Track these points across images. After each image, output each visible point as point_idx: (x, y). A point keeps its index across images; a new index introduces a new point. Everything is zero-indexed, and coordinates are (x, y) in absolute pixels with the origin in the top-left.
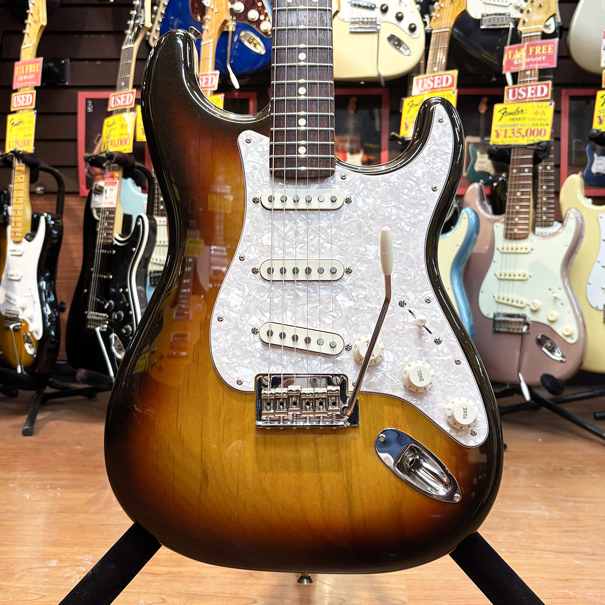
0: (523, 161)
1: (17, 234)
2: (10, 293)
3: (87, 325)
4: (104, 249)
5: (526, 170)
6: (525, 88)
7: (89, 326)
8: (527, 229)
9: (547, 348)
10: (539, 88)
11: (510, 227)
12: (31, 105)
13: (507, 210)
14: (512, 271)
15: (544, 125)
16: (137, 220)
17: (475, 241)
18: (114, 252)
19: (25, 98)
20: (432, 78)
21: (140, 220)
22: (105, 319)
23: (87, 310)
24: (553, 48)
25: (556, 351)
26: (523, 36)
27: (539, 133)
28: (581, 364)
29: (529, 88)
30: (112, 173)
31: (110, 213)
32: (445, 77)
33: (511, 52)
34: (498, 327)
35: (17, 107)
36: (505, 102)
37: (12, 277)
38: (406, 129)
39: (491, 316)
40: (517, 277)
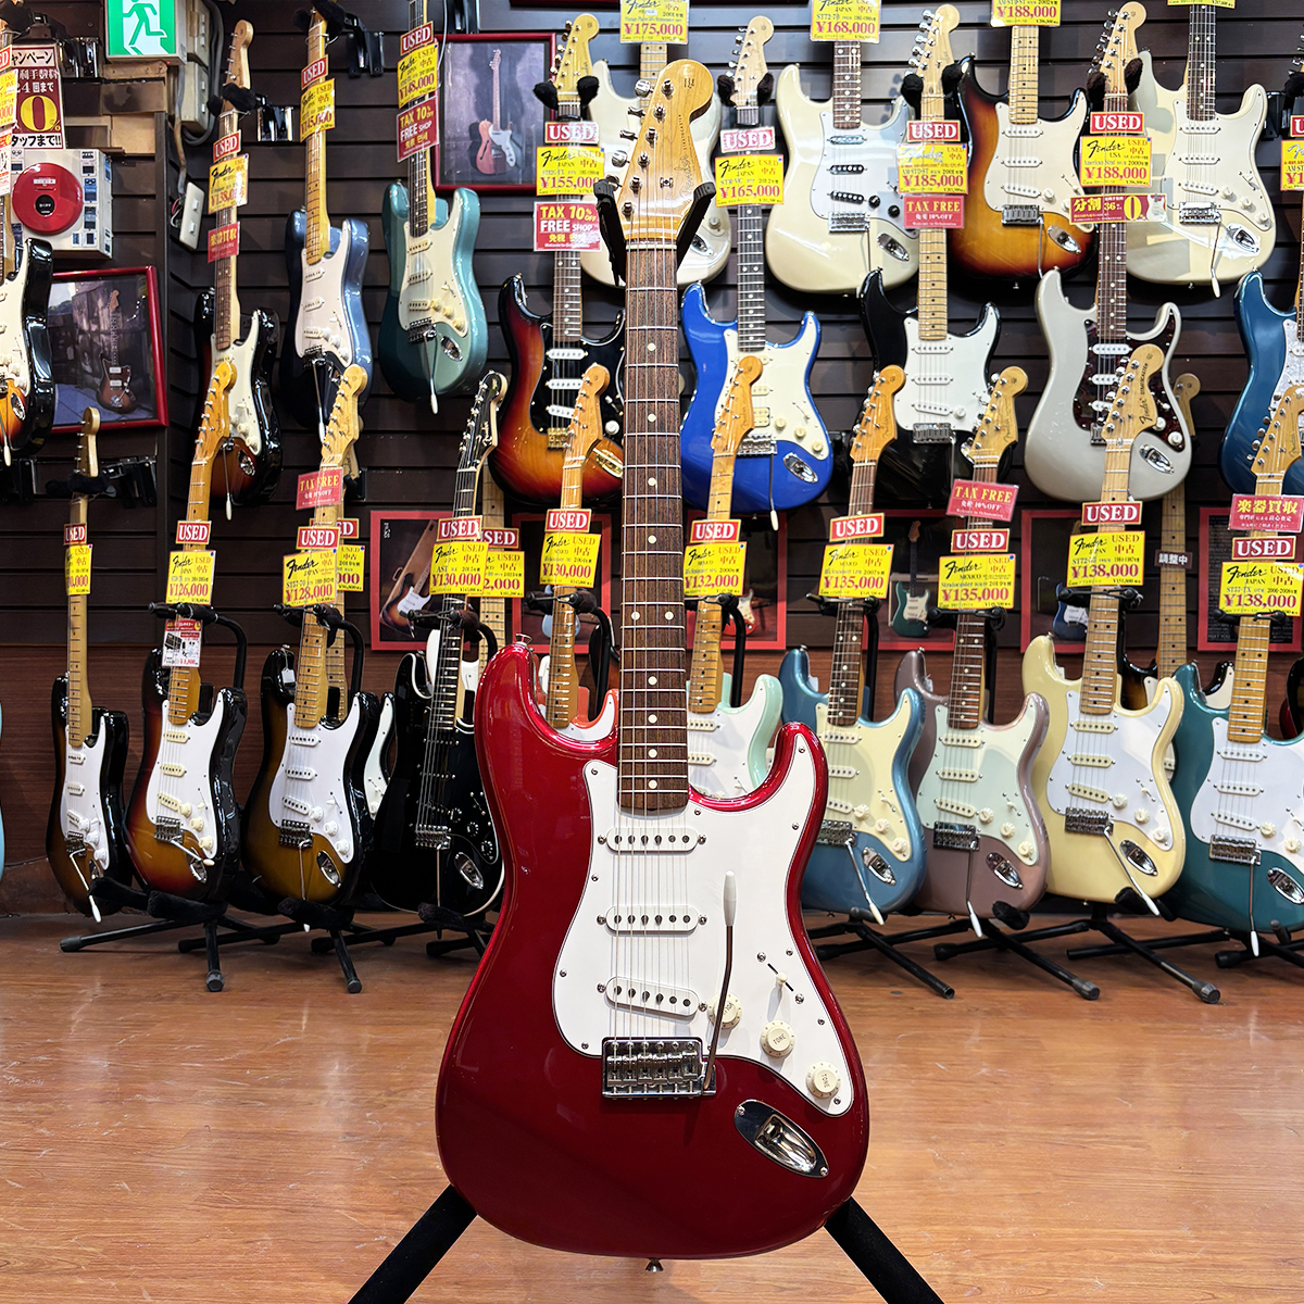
0: (972, 629)
3: (415, 842)
4: (441, 739)
5: (976, 641)
6: (976, 535)
8: (977, 717)
9: (999, 870)
10: (994, 536)
11: (954, 713)
13: (951, 691)
14: (958, 769)
15: (1005, 585)
18: (458, 742)
22: (445, 833)
25: (1011, 874)
28: (1046, 886)
29: (982, 535)
31: (449, 690)
32: (869, 521)
33: (959, 488)
34: (941, 841)
35: (308, 545)
36: (952, 551)
37: (297, 776)
38: (827, 586)
39: (932, 826)
40: (963, 778)
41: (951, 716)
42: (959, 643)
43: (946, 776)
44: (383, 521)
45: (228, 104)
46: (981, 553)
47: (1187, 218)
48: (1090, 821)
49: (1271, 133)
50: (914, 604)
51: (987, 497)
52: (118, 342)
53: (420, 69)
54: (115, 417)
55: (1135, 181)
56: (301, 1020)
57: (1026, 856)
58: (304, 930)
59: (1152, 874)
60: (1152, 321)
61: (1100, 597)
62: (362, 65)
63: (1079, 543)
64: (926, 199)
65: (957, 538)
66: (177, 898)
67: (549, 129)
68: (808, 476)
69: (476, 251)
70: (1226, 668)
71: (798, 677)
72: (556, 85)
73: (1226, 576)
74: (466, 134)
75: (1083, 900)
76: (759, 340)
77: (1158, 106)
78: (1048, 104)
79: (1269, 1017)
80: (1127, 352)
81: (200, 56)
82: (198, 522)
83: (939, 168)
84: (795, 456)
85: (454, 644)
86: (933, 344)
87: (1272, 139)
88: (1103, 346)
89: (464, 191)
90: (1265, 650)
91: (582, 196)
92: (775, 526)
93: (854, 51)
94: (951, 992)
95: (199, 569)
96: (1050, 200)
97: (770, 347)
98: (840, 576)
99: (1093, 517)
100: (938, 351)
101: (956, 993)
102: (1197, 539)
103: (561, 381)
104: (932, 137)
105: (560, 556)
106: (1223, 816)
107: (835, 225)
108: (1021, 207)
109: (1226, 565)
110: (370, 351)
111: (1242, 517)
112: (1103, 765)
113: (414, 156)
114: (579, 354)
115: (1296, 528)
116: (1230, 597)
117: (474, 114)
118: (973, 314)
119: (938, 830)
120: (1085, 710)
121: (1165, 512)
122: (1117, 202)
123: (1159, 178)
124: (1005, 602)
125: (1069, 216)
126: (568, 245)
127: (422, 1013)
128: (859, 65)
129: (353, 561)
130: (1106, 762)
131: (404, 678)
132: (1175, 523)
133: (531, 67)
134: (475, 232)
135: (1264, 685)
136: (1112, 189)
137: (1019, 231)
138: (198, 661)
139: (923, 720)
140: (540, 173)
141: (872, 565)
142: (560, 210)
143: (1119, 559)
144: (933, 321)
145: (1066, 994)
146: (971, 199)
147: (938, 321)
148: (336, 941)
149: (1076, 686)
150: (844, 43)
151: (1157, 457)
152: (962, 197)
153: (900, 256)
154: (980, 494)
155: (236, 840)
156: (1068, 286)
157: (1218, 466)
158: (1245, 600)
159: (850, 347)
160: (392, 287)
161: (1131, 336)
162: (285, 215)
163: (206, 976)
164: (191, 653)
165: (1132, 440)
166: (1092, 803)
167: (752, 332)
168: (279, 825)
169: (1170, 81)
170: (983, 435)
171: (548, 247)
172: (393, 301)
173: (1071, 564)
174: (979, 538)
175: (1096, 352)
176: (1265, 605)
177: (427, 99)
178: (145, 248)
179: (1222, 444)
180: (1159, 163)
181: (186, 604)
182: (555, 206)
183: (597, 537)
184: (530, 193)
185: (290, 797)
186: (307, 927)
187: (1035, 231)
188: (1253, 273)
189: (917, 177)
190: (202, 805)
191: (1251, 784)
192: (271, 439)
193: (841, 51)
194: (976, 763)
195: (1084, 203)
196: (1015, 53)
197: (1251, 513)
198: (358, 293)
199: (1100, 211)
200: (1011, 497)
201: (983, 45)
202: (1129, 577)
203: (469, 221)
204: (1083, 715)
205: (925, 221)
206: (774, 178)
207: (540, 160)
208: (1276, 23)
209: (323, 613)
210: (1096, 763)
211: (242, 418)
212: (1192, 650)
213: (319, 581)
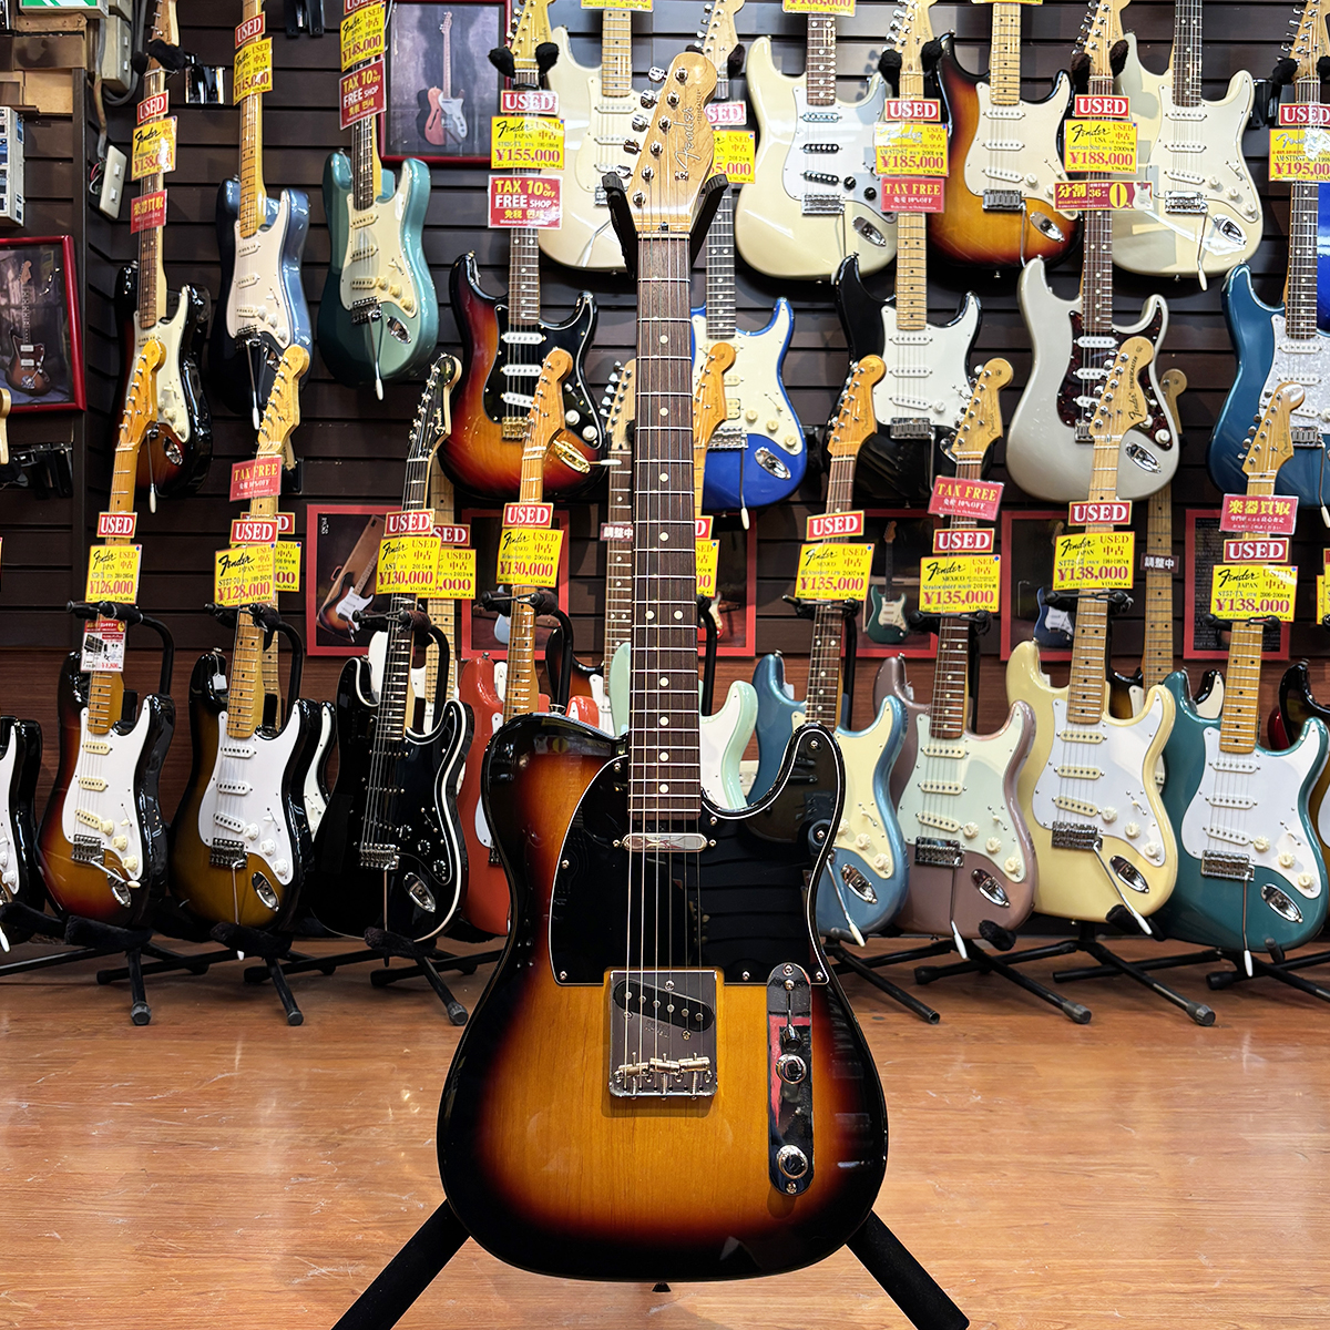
0: (955, 634)
3: (360, 862)
4: (388, 750)
5: (960, 646)
7: (362, 864)
9: (986, 888)
10: (978, 536)
11: (937, 722)
13: (933, 698)
14: (941, 782)
15: (989, 586)
18: (406, 754)
22: (394, 852)
23: (359, 840)
25: (997, 891)
29: (966, 535)
31: (397, 697)
32: (848, 519)
33: (942, 486)
34: (922, 857)
35: (243, 540)
36: (934, 551)
37: (230, 791)
38: (804, 588)
39: (914, 842)
40: (947, 791)
41: (934, 725)
42: (942, 649)
43: (928, 789)
44: (320, 516)
45: (154, 61)
46: (965, 554)
47: (1173, 207)
48: (1078, 836)
49: (1258, 122)
50: (890, 609)
51: (971, 495)
52: (31, 317)
53: (365, 29)
54: (25, 399)
55: (1121, 167)
56: (234, 1054)
57: (1013, 873)
58: (237, 957)
59: (1144, 891)
60: (1138, 314)
61: (1088, 600)
62: (301, 25)
63: (1066, 544)
64: (905, 182)
65: (939, 538)
66: (98, 923)
67: (505, 98)
68: (781, 472)
69: (426, 227)
70: (1213, 677)
71: (773, 683)
72: (512, 51)
73: (1217, 580)
74: (414, 102)
75: (1071, 920)
76: (728, 327)
77: (1144, 90)
78: (1029, 86)
79: (1264, 1040)
80: (1113, 345)
81: (122, 9)
82: (121, 513)
83: (919, 149)
84: (767, 450)
85: (403, 647)
86: (912, 335)
87: (1258, 128)
88: (1088, 338)
89: (414, 162)
90: (1258, 657)
91: (540, 170)
92: (746, 524)
93: (829, 24)
94: (936, 1017)
95: (123, 564)
96: (1033, 185)
97: (741, 335)
98: (818, 576)
99: (1081, 516)
100: (917, 341)
101: (942, 1018)
102: (1183, 543)
103: (517, 367)
104: (911, 116)
105: (520, 553)
106: (1215, 831)
107: (808, 207)
108: (1003, 192)
109: (1217, 569)
110: (310, 331)
111: (1233, 518)
112: (1091, 777)
113: (359, 123)
114: (536, 339)
115: (1289, 530)
116: (1222, 601)
117: (422, 80)
118: (950, 303)
119: (919, 845)
120: (1072, 719)
121: (1150, 514)
122: (1102, 189)
123: (1145, 165)
124: (990, 605)
125: (1053, 203)
126: (524, 222)
127: (371, 1046)
128: (834, 38)
129: (288, 558)
130: (1094, 773)
131: (346, 686)
132: (1161, 524)
133: (484, 32)
134: (425, 206)
135: (1257, 693)
136: (1097, 175)
137: (1000, 218)
138: (121, 664)
139: (905, 730)
140: (494, 146)
141: (851, 566)
142: (517, 185)
143: (1108, 561)
144: (912, 310)
145: (1056, 1017)
146: (952, 180)
147: (917, 310)
148: (273, 970)
149: (1061, 696)
150: (818, 15)
151: (1144, 456)
152: (942, 180)
153: (877, 241)
154: (963, 491)
155: (163, 860)
156: (1051, 275)
157: (1206, 466)
158: (1237, 605)
159: (823, 337)
160: (334, 264)
161: (1117, 328)
162: (216, 185)
163: (130, 1009)
164: (114, 657)
165: (1121, 436)
166: (1081, 817)
167: (721, 318)
168: (210, 844)
169: (1155, 65)
170: (966, 429)
171: (504, 225)
172: (335, 278)
173: (1057, 566)
174: (962, 537)
175: (1081, 345)
176: (1257, 610)
177: (373, 62)
178: (61, 216)
179: (1210, 443)
180: (1145, 149)
181: (108, 602)
182: (511, 180)
183: (560, 534)
184: (485, 166)
185: (222, 814)
186: (241, 954)
187: (1017, 218)
188: (1241, 266)
189: (896, 158)
190: (126, 821)
191: (1244, 797)
192: (200, 426)
193: (815, 24)
194: (960, 774)
195: (1069, 189)
196: (996, 31)
197: (1243, 514)
198: (297, 269)
199: (1085, 198)
200: (996, 495)
201: (961, 23)
202: (1118, 580)
203: (420, 195)
204: (1070, 725)
205: (904, 204)
206: (745, 155)
207: (496, 131)
208: (1263, 8)
209: (258, 613)
210: (1084, 775)
211: (169, 403)
212: (1178, 659)
213: (256, 578)
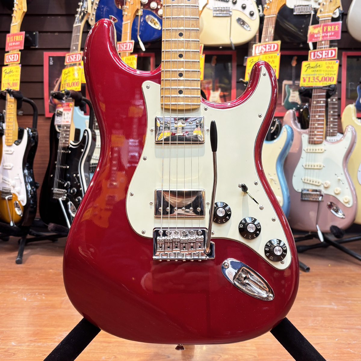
0: (320, 97)
1: (9, 141)
2: (5, 178)
3: (53, 196)
4: (64, 150)
5: (322, 102)
6: (321, 52)
7: (54, 197)
8: (322, 138)
9: (334, 210)
10: (330, 52)
11: (311, 137)
12: (18, 61)
13: (310, 126)
14: (313, 164)
15: (333, 74)
16: (84, 132)
17: (291, 146)
18: (70, 152)
19: (14, 56)
20: (265, 46)
21: (86, 132)
22: (64, 193)
23: (53, 188)
24: (338, 28)
25: (339, 211)
26: (320, 19)
27: (330, 79)
28: (354, 219)
29: (324, 52)
30: (68, 103)
31: (67, 128)
32: (273, 45)
34: (304, 197)
35: (8, 62)
36: (309, 60)
37: (6, 168)
39: (300, 191)
40: (316, 167)
42: (313, 104)
43: (307, 167)
44: (49, 57)
57: (347, 203)
65: (312, 54)
94: (308, 269)
101: (311, 270)
119: (303, 192)
209: (11, 92)
